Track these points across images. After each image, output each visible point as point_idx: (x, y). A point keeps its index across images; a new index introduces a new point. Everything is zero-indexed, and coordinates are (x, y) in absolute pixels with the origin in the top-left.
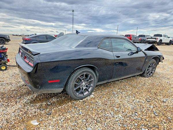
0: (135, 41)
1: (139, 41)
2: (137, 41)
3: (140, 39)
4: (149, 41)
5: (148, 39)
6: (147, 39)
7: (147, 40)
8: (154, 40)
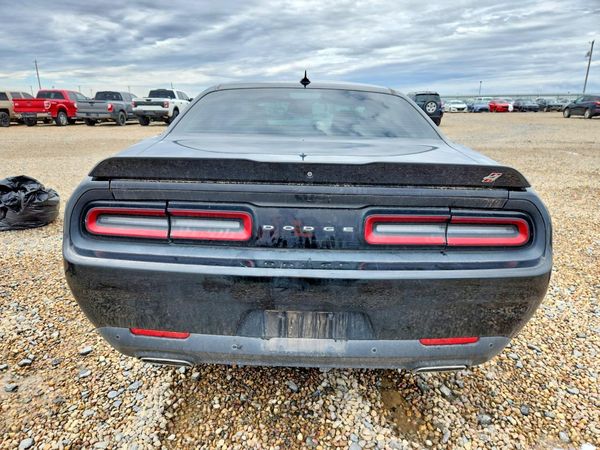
0: (93, 116)
1: (108, 116)
2: (101, 116)
3: (109, 106)
4: (145, 111)
5: (140, 108)
6: (136, 106)
7: (134, 109)
8: (159, 108)
